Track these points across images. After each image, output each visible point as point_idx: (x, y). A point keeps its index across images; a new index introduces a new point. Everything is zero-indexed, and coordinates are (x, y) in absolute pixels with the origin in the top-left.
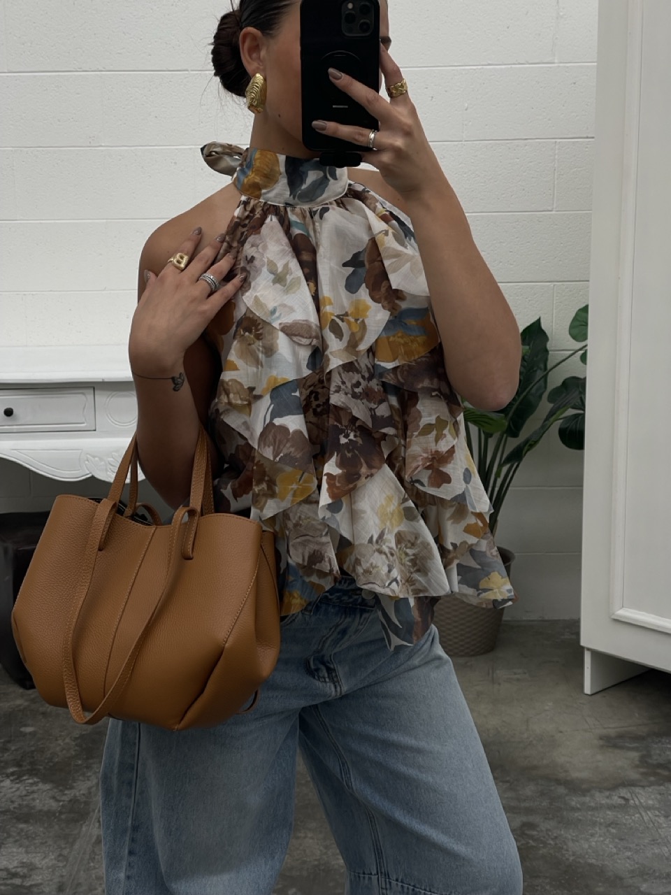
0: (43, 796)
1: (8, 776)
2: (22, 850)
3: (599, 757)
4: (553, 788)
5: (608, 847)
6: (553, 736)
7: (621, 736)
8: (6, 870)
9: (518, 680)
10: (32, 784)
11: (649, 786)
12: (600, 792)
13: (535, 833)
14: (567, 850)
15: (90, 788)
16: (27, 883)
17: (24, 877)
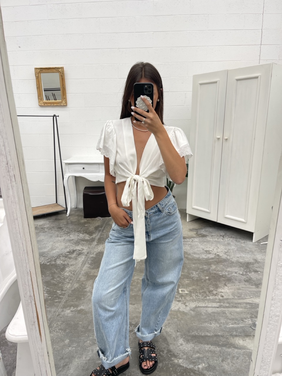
0: (87, 237)
1: (81, 233)
2: (82, 246)
3: (188, 233)
5: (189, 249)
7: (193, 229)
8: (79, 249)
10: (86, 235)
11: (197, 238)
12: (188, 239)
15: (95, 236)
16: (82, 252)
17: (81, 251)
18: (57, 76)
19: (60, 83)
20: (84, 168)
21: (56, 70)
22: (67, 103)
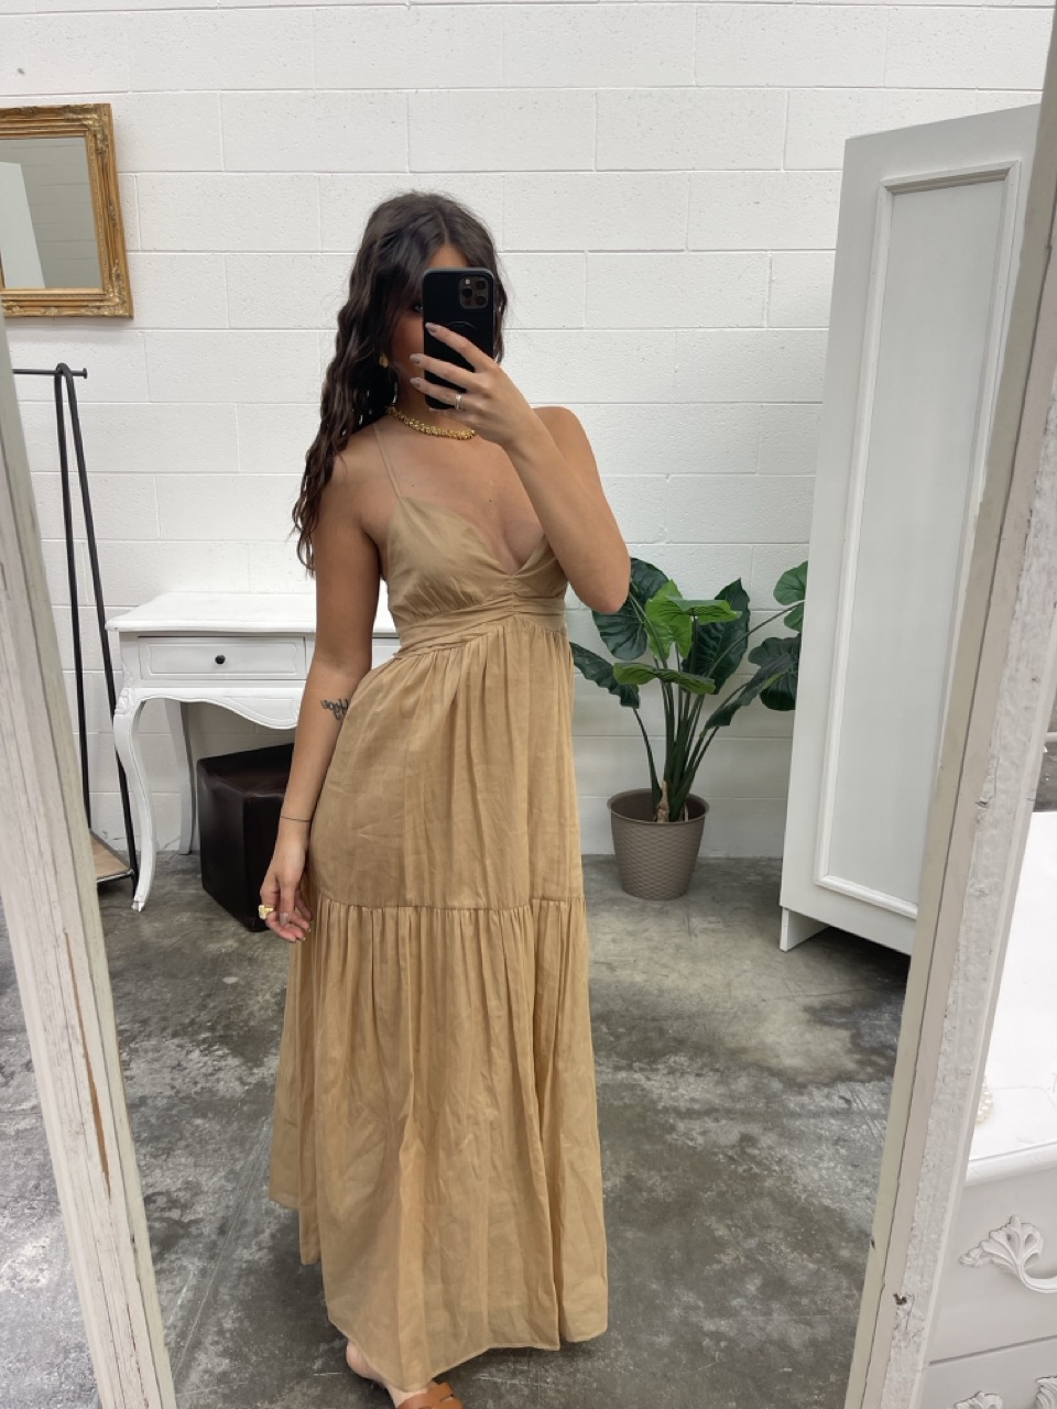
0: (230, 1075)
1: (198, 1045)
2: (191, 1160)
3: (808, 1037)
4: (766, 1081)
5: (842, 1179)
6: (756, 1006)
7: (826, 1008)
8: (168, 1193)
9: (714, 931)
10: (223, 1057)
11: (869, 1081)
12: (818, 1088)
13: (756, 1152)
14: (796, 1182)
16: (186, 1218)
17: (185, 1207)
18: (74, 151)
19: (94, 193)
20: (220, 660)
21: (68, 120)
22: (131, 308)
